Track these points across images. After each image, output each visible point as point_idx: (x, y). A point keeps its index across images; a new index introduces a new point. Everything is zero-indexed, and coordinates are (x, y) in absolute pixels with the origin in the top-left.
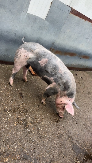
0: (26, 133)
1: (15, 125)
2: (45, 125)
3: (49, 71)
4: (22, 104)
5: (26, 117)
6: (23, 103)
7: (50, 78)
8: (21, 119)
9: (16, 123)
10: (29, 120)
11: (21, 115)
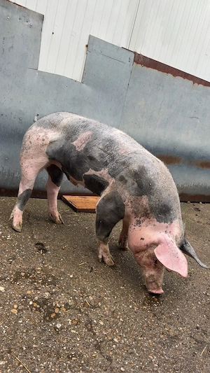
0: (49, 332)
1: (14, 311)
2: (114, 312)
3: (96, 155)
4: (41, 265)
5: (52, 294)
6: (44, 264)
7: (101, 172)
8: (36, 298)
9: (16, 306)
10: (61, 300)
11: (36, 289)
